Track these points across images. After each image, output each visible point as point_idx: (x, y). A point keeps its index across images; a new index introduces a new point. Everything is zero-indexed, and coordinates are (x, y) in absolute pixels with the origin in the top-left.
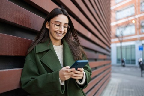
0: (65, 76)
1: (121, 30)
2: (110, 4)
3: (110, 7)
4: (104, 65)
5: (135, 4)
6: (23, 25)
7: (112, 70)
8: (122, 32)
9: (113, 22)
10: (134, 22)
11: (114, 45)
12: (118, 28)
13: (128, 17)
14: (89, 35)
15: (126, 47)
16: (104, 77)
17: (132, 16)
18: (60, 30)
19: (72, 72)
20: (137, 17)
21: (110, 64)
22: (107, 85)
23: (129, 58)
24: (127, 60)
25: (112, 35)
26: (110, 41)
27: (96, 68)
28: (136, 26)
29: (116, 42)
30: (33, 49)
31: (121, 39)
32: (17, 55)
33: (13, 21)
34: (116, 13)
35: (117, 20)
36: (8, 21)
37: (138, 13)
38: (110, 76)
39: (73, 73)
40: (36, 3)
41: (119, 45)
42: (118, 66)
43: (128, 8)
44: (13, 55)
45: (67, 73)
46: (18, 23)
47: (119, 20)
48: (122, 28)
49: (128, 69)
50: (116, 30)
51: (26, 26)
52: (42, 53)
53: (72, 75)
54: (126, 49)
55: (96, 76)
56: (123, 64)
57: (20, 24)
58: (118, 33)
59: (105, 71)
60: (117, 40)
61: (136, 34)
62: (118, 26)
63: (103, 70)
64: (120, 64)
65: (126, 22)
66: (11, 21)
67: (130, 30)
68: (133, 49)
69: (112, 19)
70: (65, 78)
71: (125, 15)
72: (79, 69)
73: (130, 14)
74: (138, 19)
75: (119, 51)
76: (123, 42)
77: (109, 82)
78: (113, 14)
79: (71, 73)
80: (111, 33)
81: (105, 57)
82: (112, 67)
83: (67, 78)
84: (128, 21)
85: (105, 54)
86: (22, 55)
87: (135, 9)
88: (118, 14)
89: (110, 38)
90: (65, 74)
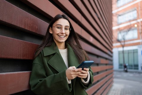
0: (73, 76)
1: (123, 34)
2: (111, 8)
3: (112, 11)
4: (106, 70)
5: (138, 8)
6: (31, 30)
7: (114, 76)
8: (124, 36)
9: (115, 26)
10: (136, 26)
11: (116, 50)
12: (120, 33)
13: (130, 21)
14: (91, 40)
15: (129, 52)
16: (106, 82)
17: (134, 20)
18: (61, 32)
19: (78, 71)
20: (139, 21)
21: (112, 69)
22: (109, 91)
23: (131, 63)
24: (129, 65)
25: (114, 40)
26: (112, 45)
27: (98, 73)
28: (138, 30)
29: (118, 47)
30: (41, 53)
31: (123, 43)
32: (25, 58)
33: (22, 26)
34: (118, 17)
35: (119, 25)
36: (18, 27)
37: (140, 17)
38: (112, 82)
39: (79, 73)
40: (42, 10)
41: (121, 49)
42: (120, 72)
43: (130, 12)
44: (22, 58)
45: (74, 73)
46: (26, 29)
47: (121, 24)
48: (124, 32)
49: (131, 75)
50: (118, 34)
51: (33, 31)
52: (49, 57)
53: (78, 74)
54: (128, 53)
55: (98, 81)
56: (126, 69)
57: (28, 29)
58: (120, 37)
59: (106, 76)
60: (119, 44)
61: (138, 38)
62: (120, 30)
63: (105, 75)
64: (122, 70)
65: (128, 26)
66: (20, 27)
67: (133, 35)
68: (135, 54)
69: (114, 23)
70: (72, 77)
71: (127, 19)
72: (85, 69)
73: (132, 18)
74: (140, 23)
75: (121, 55)
76: (125, 46)
77: (111, 87)
78: (115, 18)
79: (77, 73)
80: (113, 37)
81: (107, 62)
82: (115, 73)
83: (74, 77)
84: (131, 25)
85: (106, 59)
86: (29, 59)
87: (138, 12)
88: (120, 17)
89: (112, 43)
90: (72, 73)
